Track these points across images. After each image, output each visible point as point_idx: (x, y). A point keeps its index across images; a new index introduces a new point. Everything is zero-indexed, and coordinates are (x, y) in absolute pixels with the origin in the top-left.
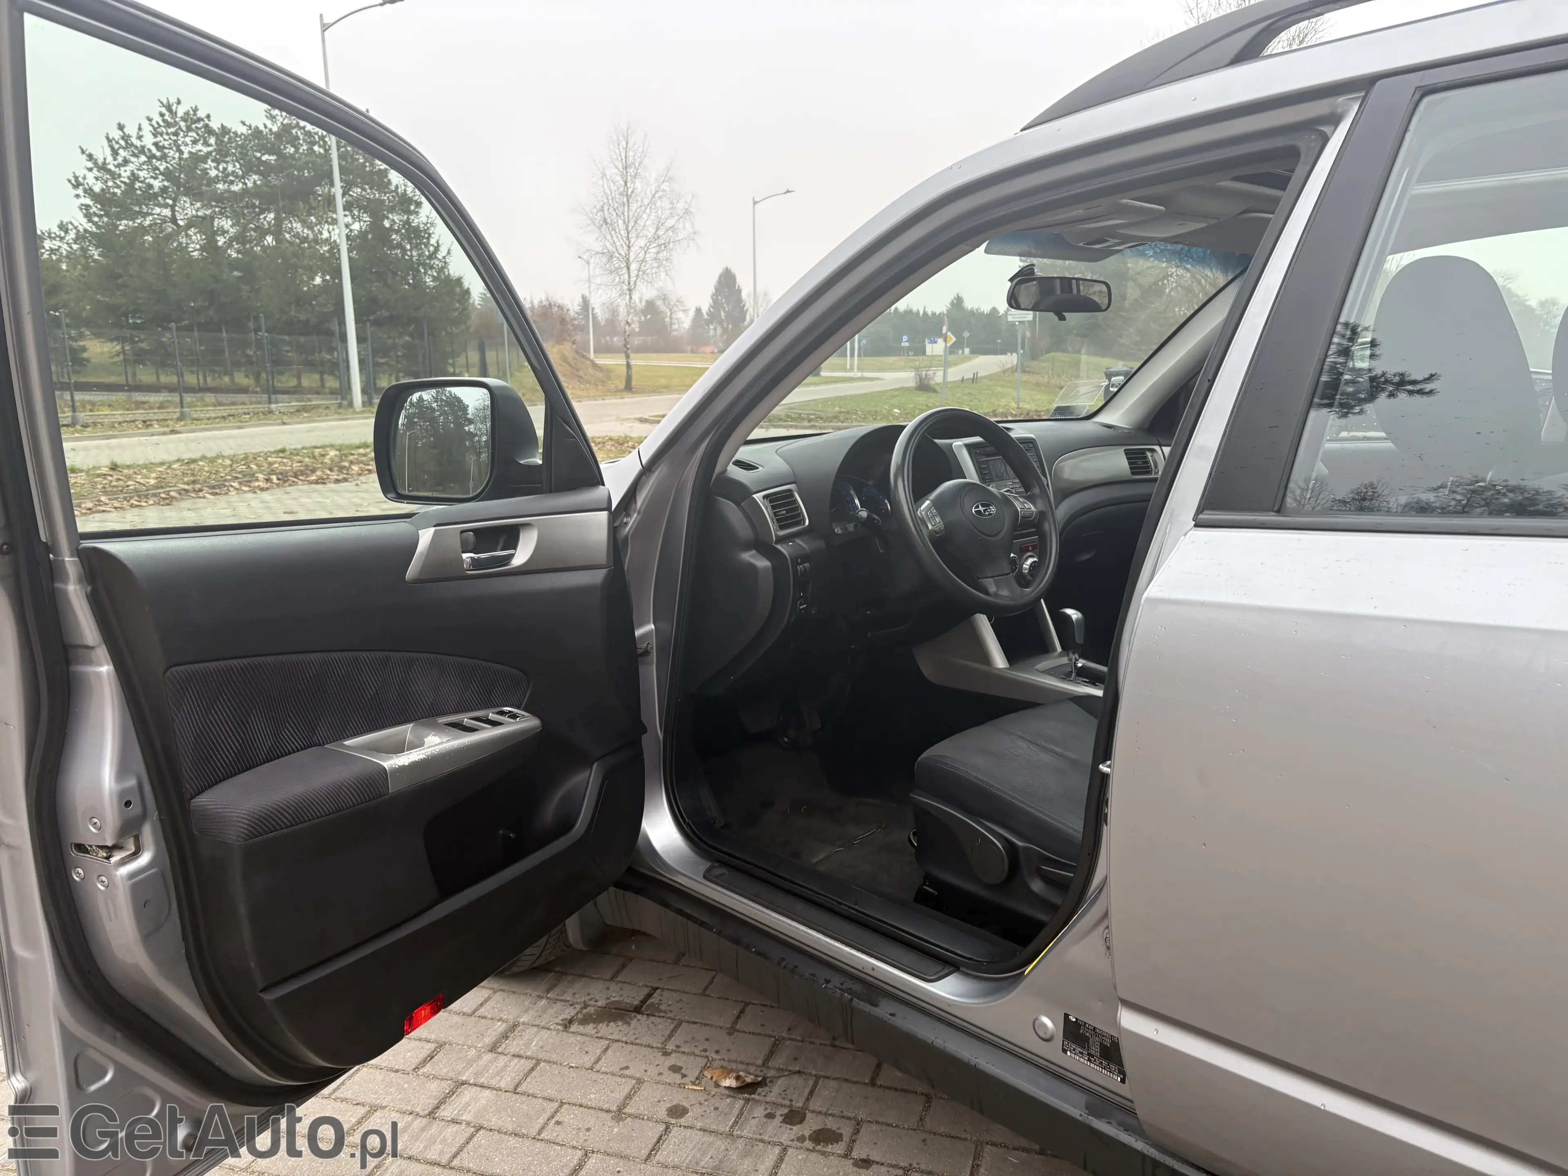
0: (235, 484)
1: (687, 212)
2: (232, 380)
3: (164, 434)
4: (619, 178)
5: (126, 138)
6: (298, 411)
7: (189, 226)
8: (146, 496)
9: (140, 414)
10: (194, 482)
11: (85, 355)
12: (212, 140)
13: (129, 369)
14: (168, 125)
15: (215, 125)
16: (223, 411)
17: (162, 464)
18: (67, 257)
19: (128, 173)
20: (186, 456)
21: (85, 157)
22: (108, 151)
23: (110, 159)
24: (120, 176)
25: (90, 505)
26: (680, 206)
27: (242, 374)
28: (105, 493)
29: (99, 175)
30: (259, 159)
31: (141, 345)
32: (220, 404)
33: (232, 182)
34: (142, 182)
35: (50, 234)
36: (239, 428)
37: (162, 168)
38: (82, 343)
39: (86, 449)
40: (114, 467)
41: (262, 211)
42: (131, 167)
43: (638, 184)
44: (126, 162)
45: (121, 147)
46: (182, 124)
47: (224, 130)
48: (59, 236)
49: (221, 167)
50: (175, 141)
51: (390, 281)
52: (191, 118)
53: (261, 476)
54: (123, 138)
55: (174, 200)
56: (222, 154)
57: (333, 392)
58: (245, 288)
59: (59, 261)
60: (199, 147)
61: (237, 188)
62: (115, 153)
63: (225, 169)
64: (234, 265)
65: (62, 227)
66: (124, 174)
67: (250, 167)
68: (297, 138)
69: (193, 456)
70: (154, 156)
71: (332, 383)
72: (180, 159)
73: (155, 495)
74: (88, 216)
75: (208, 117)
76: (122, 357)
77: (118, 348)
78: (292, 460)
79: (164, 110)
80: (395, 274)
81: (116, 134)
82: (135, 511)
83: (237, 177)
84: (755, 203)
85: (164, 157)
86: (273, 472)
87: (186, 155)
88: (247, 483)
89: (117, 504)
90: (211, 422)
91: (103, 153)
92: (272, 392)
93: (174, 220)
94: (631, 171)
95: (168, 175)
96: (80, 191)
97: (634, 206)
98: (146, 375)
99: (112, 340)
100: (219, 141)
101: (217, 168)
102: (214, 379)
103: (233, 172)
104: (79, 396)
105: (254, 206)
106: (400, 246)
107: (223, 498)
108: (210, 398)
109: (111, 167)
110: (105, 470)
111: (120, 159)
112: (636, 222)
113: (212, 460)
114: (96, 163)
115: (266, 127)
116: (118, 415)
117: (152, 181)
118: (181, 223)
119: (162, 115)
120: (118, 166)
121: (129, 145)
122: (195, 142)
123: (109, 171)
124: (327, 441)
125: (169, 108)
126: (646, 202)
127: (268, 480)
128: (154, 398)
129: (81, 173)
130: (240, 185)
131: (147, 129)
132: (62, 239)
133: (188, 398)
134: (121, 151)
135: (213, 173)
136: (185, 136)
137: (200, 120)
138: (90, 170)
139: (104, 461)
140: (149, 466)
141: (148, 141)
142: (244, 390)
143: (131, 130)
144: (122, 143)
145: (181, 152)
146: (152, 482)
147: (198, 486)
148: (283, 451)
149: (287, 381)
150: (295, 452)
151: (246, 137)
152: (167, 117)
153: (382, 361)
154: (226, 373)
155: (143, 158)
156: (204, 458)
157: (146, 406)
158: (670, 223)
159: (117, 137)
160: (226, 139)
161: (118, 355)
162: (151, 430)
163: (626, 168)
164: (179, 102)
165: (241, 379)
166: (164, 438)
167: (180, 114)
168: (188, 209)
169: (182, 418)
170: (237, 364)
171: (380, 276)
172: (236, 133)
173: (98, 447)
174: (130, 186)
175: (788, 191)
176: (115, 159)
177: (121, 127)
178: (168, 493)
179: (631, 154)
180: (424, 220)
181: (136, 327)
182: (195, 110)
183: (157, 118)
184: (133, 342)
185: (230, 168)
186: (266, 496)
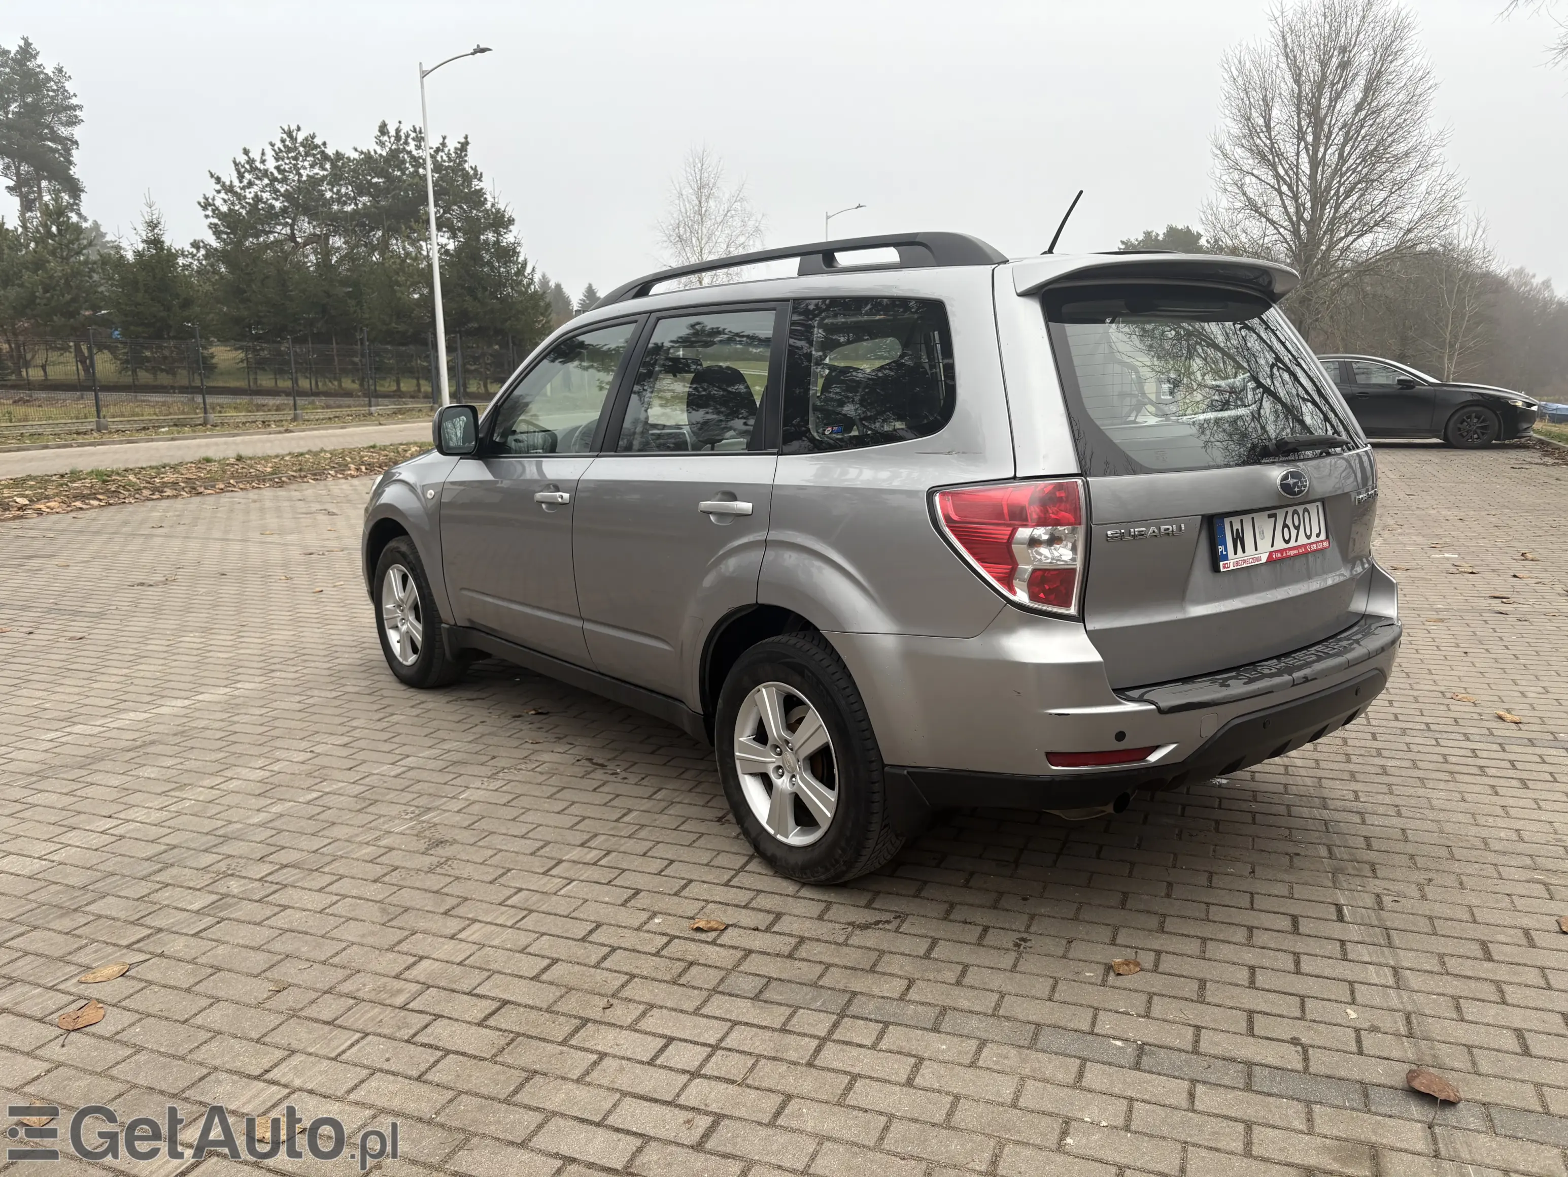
0: (332, 472)
1: (757, 230)
2: (340, 385)
3: (280, 432)
4: (694, 198)
5: (251, 162)
6: (395, 413)
7: (305, 244)
8: (264, 481)
9: (260, 416)
10: (300, 470)
11: (214, 361)
12: (328, 166)
13: (251, 377)
14: (289, 150)
15: (330, 151)
16: (329, 413)
17: (277, 456)
18: (198, 272)
19: (252, 195)
20: (297, 450)
21: (213, 180)
22: (235, 175)
23: (236, 183)
24: (245, 197)
25: (222, 486)
26: (751, 223)
27: (350, 381)
28: (233, 477)
29: (226, 197)
30: (369, 182)
31: (262, 353)
32: (328, 407)
33: (345, 203)
34: (265, 203)
35: (183, 252)
36: (342, 428)
37: (282, 190)
38: (211, 351)
39: (216, 444)
40: (239, 458)
41: (372, 229)
42: (255, 189)
43: (712, 203)
44: (250, 184)
45: (246, 170)
46: (301, 149)
47: (338, 155)
48: (191, 254)
49: (335, 190)
50: (295, 165)
51: (479, 295)
52: (309, 145)
53: (352, 466)
54: (248, 162)
55: (294, 220)
56: (335, 178)
57: (426, 396)
58: (352, 302)
59: (191, 276)
60: (316, 170)
61: (349, 208)
62: (241, 177)
63: (339, 191)
64: (345, 282)
65: (196, 245)
66: (249, 196)
67: (361, 190)
68: (404, 162)
69: (301, 450)
70: (276, 179)
71: (426, 387)
72: (299, 181)
73: (270, 480)
74: (217, 233)
75: (324, 144)
76: (245, 365)
77: (242, 355)
78: (380, 454)
79: (285, 136)
80: (485, 289)
81: (242, 159)
82: (256, 491)
83: (349, 198)
84: (828, 217)
85: (285, 180)
86: (363, 463)
87: (304, 178)
88: (342, 472)
89: (241, 486)
90: (319, 423)
91: (230, 176)
92: (373, 396)
93: (292, 238)
94: (706, 191)
95: (287, 196)
96: (209, 213)
97: (708, 223)
98: (266, 381)
99: (236, 349)
100: (334, 166)
101: (331, 190)
102: (325, 384)
103: (346, 194)
104: (210, 400)
105: (364, 225)
106: (489, 264)
107: (322, 483)
108: (319, 401)
109: (238, 190)
110: (232, 461)
111: (245, 182)
112: (709, 239)
113: (316, 454)
114: (224, 185)
115: (375, 152)
116: (241, 416)
117: (274, 202)
118: (299, 240)
119: (283, 141)
120: (243, 188)
121: (253, 169)
122: (312, 166)
123: (235, 194)
124: (411, 440)
125: (289, 134)
126: (719, 220)
127: (358, 470)
128: (271, 401)
129: (210, 194)
130: (353, 206)
131: (270, 154)
132: (193, 256)
133: (301, 401)
134: (246, 175)
135: (328, 195)
136: (303, 161)
137: (317, 147)
138: (219, 192)
139: (231, 454)
140: (267, 459)
141: (271, 165)
142: (348, 394)
143: (255, 155)
144: (247, 167)
145: (300, 175)
146: (269, 470)
147: (303, 474)
148: (374, 447)
149: (388, 386)
150: (384, 448)
151: (358, 161)
152: (287, 143)
153: (473, 368)
154: (335, 379)
155: (266, 181)
156: (309, 452)
157: (266, 408)
158: (742, 239)
159: (243, 162)
160: (340, 164)
161: (242, 361)
162: (269, 430)
163: (699, 189)
164: (299, 129)
165: (348, 384)
166: (280, 436)
167: (300, 140)
168: (306, 227)
169: (295, 419)
170: (344, 371)
171: (471, 291)
172: (348, 158)
173: (226, 443)
174: (254, 208)
175: (859, 206)
176: (241, 182)
177: (246, 152)
178: (280, 478)
179: (706, 175)
180: (512, 240)
181: (258, 338)
182: (313, 137)
183: (279, 145)
184: (255, 350)
185: (343, 190)
186: (355, 482)
